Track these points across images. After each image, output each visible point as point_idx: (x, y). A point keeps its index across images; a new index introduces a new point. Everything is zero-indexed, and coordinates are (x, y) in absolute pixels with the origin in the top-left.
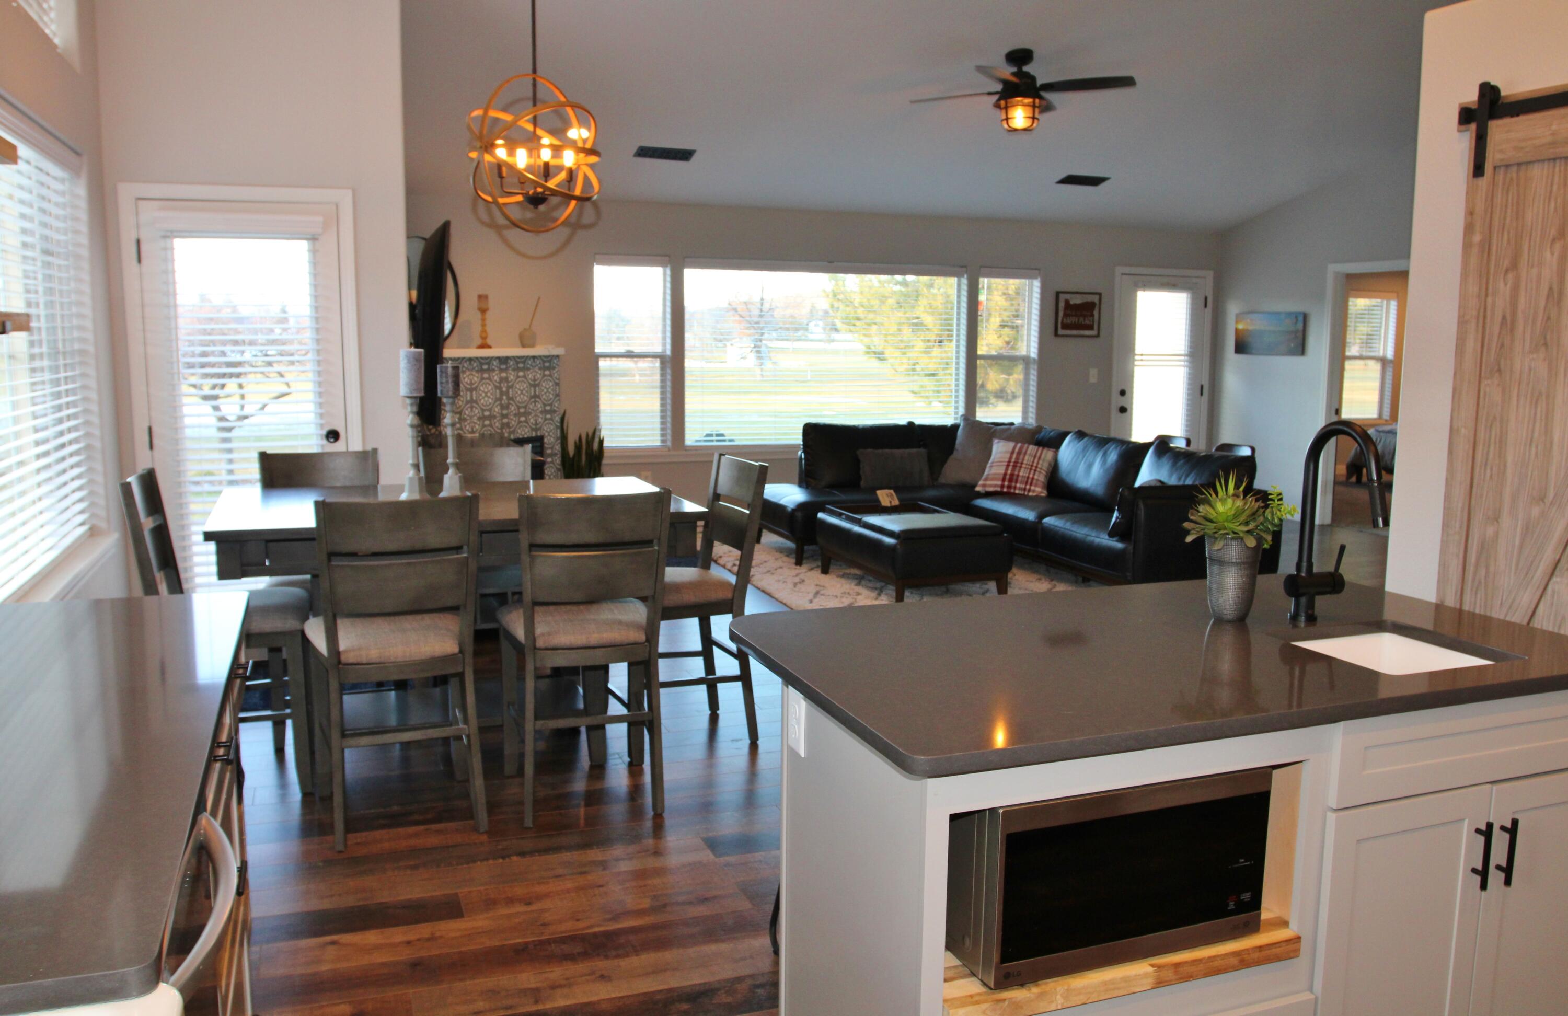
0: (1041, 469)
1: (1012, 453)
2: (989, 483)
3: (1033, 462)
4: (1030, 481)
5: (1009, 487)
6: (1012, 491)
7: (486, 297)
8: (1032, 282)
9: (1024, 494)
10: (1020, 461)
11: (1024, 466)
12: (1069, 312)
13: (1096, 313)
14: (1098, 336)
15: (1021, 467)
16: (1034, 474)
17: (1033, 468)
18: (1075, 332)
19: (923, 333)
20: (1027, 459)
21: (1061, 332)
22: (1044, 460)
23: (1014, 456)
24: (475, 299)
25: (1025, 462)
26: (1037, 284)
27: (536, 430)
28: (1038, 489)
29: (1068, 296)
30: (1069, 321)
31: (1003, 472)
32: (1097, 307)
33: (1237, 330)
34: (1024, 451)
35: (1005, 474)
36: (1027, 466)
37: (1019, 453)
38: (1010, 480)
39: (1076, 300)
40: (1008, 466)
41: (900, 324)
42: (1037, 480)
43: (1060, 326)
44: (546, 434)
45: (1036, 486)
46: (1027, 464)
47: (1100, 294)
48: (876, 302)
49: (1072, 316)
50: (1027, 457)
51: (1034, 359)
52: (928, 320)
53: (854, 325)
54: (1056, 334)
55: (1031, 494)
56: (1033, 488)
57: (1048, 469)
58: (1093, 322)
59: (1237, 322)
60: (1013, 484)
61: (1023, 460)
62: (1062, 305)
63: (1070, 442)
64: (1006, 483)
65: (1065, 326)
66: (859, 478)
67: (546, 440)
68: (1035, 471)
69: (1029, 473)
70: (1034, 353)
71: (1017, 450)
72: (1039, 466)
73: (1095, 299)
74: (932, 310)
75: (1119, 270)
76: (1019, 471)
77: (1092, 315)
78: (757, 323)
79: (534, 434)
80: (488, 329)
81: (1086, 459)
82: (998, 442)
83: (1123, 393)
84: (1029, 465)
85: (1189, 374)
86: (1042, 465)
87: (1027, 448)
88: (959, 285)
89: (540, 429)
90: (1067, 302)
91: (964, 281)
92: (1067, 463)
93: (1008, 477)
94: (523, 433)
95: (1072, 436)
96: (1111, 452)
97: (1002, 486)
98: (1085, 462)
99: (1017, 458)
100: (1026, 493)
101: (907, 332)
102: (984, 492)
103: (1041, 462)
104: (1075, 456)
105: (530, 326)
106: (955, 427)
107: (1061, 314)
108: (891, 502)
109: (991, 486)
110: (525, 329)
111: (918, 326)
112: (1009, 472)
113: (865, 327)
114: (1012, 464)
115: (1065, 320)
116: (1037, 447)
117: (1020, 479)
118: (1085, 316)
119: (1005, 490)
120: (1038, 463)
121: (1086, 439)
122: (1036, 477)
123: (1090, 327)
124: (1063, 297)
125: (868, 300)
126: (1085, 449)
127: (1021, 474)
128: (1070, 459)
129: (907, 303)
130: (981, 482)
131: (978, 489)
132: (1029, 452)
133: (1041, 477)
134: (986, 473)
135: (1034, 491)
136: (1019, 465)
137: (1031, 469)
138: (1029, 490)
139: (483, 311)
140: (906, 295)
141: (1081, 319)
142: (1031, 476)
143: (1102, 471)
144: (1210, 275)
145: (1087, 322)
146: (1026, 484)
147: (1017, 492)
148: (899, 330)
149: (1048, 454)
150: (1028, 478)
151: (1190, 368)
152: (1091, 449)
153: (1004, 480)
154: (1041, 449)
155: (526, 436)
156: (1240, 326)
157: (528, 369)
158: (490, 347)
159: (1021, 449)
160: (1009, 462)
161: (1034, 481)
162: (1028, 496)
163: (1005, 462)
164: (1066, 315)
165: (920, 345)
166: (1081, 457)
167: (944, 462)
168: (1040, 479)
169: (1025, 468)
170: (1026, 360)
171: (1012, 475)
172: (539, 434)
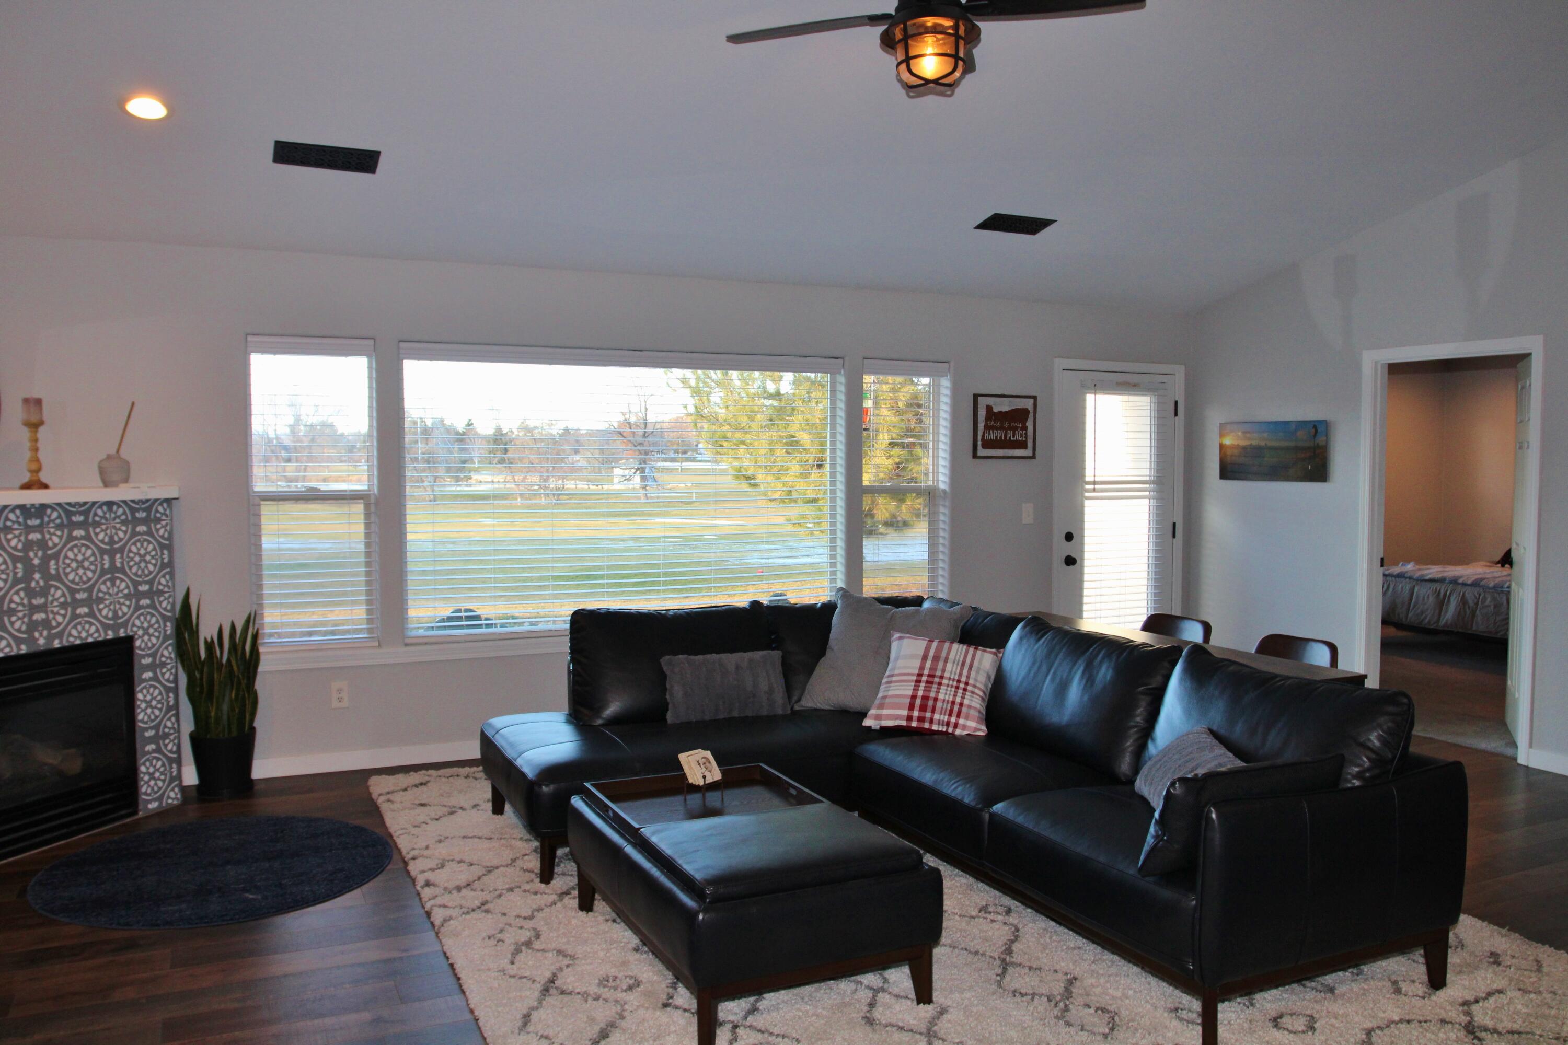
0: (975, 686)
1: (925, 658)
2: (885, 712)
3: (960, 675)
4: (956, 708)
5: (921, 719)
6: (926, 725)
7: (39, 402)
8: (939, 380)
9: (946, 733)
10: (938, 673)
11: (945, 681)
12: (991, 424)
13: (1029, 425)
14: (1033, 457)
15: (940, 684)
16: (963, 698)
17: (960, 685)
18: (1000, 452)
19: (799, 455)
20: (951, 670)
21: (981, 452)
22: (978, 672)
23: (928, 664)
24: (19, 406)
25: (947, 675)
26: (946, 383)
27: (114, 628)
28: (972, 724)
29: (990, 401)
30: (991, 436)
31: (910, 693)
32: (1031, 415)
33: (1222, 446)
34: (944, 654)
35: (914, 697)
36: (951, 683)
37: (936, 659)
38: (923, 708)
39: (1002, 406)
40: (918, 681)
41: (771, 443)
42: (970, 707)
43: (979, 443)
44: (140, 632)
45: (967, 718)
46: (950, 679)
47: (1035, 398)
48: (744, 420)
49: (997, 429)
50: (949, 666)
51: (944, 491)
52: (804, 438)
53: (721, 446)
54: (975, 456)
55: (958, 732)
56: (961, 721)
57: (986, 686)
58: (1026, 437)
59: (1221, 436)
60: (928, 715)
61: (943, 671)
62: (982, 413)
63: (1021, 639)
64: (916, 713)
65: (987, 444)
66: (665, 708)
67: (138, 643)
68: (965, 690)
69: (955, 696)
70: (943, 482)
71: (931, 653)
72: (971, 681)
73: (1028, 404)
74: (808, 425)
75: (1061, 363)
76: (938, 692)
77: (1025, 428)
78: (641, 444)
79: (110, 635)
80: (41, 455)
81: (1055, 673)
82: (900, 638)
83: (1069, 537)
84: (954, 680)
85: (1157, 507)
86: (976, 680)
87: (950, 649)
88: (833, 383)
89: (125, 625)
90: (989, 409)
91: (841, 379)
92: (1020, 678)
93: (918, 702)
94: (84, 635)
95: (1024, 627)
96: (1101, 662)
97: (909, 718)
98: (1052, 680)
99: (933, 669)
100: (950, 730)
101: (780, 452)
102: (878, 727)
103: (973, 674)
104: (1034, 663)
105: (118, 451)
106: (828, 609)
107: (981, 426)
108: (704, 777)
109: (889, 717)
110: (109, 457)
111: (792, 444)
112: (920, 693)
113: (735, 447)
114: (924, 678)
115: (987, 435)
116: (965, 647)
117: (939, 705)
118: (1014, 429)
119: (914, 724)
120: (968, 677)
121: (1048, 636)
122: (966, 702)
123: (1023, 445)
124: (983, 402)
125: (734, 415)
126: (1050, 655)
127: (941, 696)
128: (1023, 673)
129: (781, 420)
130: (872, 712)
131: (867, 722)
132: (952, 656)
133: (975, 702)
134: (880, 695)
135: (964, 727)
136: (937, 680)
137: (957, 687)
138: (956, 726)
139: (34, 426)
140: (779, 410)
141: (1010, 433)
142: (958, 700)
143: (1086, 698)
144: (1180, 371)
145: (1018, 437)
146: (950, 715)
147: (935, 727)
148: (772, 450)
149: (985, 660)
150: (953, 703)
151: (1158, 499)
152: (1060, 656)
153: (911, 707)
154: (971, 650)
155: (90, 640)
156: (1228, 441)
157: (97, 524)
158: (45, 486)
159: (939, 650)
160: (920, 675)
161: (964, 710)
162: (953, 734)
163: (912, 675)
164: (987, 428)
165: (795, 468)
166: (1044, 668)
167: (810, 670)
168: (973, 704)
169: (948, 686)
170: (931, 494)
171: (925, 698)
172: (122, 633)
